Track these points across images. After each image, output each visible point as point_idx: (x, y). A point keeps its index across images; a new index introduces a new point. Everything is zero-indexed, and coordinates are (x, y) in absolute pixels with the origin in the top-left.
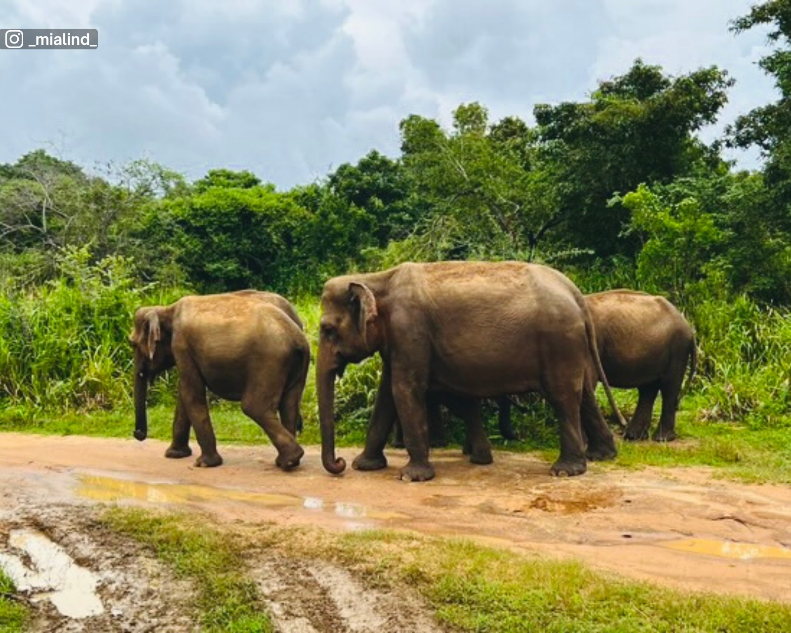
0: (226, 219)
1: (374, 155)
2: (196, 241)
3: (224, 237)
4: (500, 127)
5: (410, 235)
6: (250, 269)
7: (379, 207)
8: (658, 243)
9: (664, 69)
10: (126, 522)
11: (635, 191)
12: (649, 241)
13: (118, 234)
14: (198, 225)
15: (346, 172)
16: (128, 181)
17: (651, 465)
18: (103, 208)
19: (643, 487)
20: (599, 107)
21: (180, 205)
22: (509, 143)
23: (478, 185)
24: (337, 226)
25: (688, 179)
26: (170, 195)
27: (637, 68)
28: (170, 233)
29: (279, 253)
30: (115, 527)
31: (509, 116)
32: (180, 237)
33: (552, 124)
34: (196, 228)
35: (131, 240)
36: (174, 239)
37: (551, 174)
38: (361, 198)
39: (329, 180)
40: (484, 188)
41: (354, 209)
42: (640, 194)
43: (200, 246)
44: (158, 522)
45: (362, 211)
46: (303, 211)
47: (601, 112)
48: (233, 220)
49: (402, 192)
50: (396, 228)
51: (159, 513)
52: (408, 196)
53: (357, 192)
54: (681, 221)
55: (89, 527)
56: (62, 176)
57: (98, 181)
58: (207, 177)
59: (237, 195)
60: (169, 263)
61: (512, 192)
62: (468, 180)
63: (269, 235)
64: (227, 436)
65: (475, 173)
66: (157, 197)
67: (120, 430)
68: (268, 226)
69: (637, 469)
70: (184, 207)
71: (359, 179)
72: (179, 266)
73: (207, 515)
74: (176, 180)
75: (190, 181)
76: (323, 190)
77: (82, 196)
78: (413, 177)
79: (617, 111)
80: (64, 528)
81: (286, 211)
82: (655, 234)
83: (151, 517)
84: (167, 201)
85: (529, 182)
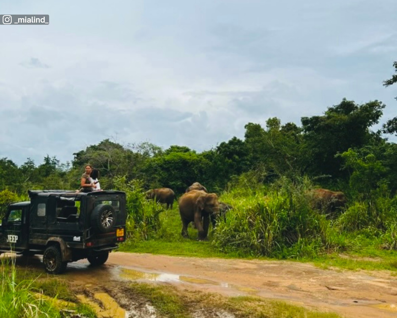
0: (177, 165)
1: (235, 138)
2: (166, 173)
3: (176, 172)
4: (285, 127)
5: (250, 170)
6: (186, 184)
7: (237, 159)
8: (358, 173)
9: (355, 102)
10: (140, 289)
11: (347, 151)
12: (354, 172)
13: (136, 171)
14: (166, 167)
15: (224, 145)
16: (141, 151)
17: (363, 269)
18: (131, 161)
19: (361, 279)
20: (329, 118)
21: (160, 159)
22: (290, 133)
23: (279, 150)
24: (221, 167)
25: (369, 146)
26: (156, 155)
27: (344, 102)
28: (156, 170)
29: (198, 177)
30: (136, 291)
31: (289, 122)
32: (160, 172)
33: (309, 125)
34: (166, 168)
35: (141, 173)
36: (157, 172)
37: (309, 145)
38: (230, 155)
39: (217, 149)
40: (281, 151)
41: (227, 160)
42: (349, 152)
43: (167, 175)
44: (153, 289)
45: (230, 161)
46: (207, 161)
47: (330, 120)
48: (179, 165)
49: (246, 153)
50: (244, 167)
51: (154, 286)
52: (249, 154)
53: (228, 153)
54: (367, 164)
55: (126, 291)
56: (115, 149)
57: (129, 151)
58: (170, 149)
59: (182, 155)
60: (155, 182)
61: (292, 153)
62: (274, 148)
63: (194, 171)
64: (180, 253)
65: (277, 145)
66: (151, 157)
67: (137, 250)
68: (193, 167)
69: (356, 271)
70: (161, 160)
71: (229, 148)
72: (159, 183)
73: (173, 287)
74: (159, 150)
75: (163, 150)
76: (215, 153)
77: (123, 157)
78: (251, 147)
79: (336, 119)
80: (116, 291)
81: (200, 161)
82: (356, 170)
83: (150, 287)
84: (155, 158)
85: (300, 148)
